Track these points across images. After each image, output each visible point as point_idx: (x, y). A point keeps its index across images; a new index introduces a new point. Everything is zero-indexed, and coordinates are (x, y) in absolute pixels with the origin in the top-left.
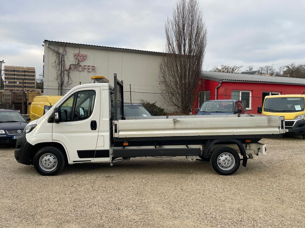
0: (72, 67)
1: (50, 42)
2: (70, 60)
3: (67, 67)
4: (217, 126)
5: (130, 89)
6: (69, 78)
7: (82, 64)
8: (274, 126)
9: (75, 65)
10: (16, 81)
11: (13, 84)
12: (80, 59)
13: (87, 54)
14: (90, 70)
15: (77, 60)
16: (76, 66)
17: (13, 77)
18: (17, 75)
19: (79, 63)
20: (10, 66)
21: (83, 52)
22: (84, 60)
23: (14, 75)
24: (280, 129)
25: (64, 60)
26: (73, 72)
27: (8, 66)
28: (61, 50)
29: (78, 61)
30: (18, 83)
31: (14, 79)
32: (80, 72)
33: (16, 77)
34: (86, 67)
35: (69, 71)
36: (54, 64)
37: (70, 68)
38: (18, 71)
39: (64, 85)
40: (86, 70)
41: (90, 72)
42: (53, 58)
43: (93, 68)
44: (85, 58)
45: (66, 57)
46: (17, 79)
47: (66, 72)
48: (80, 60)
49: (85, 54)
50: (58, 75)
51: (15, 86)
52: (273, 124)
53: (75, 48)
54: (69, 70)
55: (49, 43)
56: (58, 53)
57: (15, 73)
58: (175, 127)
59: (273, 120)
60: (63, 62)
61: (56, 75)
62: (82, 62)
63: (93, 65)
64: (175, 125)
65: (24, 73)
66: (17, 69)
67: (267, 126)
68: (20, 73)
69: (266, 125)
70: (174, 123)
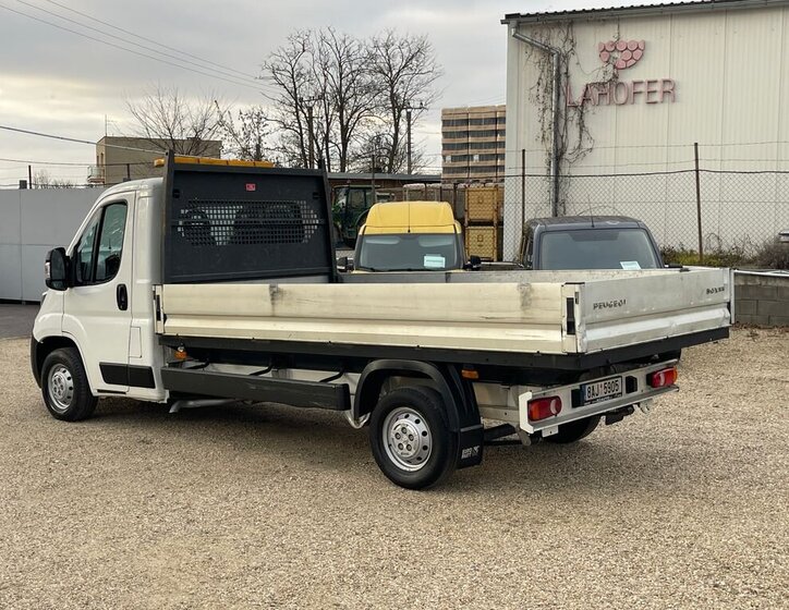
0: (595, 93)
1: (522, 20)
2: (586, 68)
3: (577, 96)
4: (374, 312)
5: (697, 160)
6: (581, 129)
7: (628, 78)
8: (544, 321)
9: (604, 84)
10: (470, 152)
11: (464, 164)
12: (621, 59)
13: (647, 40)
14: (657, 97)
15: (610, 67)
16: (608, 89)
17: (464, 140)
18: (474, 134)
19: (616, 76)
20: (456, 109)
21: (632, 34)
22: (633, 62)
23: (467, 133)
24: (565, 333)
25: (566, 73)
26: (597, 109)
27: (451, 110)
28: (557, 40)
29: (615, 67)
30: (476, 158)
31: (467, 145)
32: (622, 107)
33: (471, 140)
34: (642, 88)
35: (581, 109)
36: (534, 92)
37: (586, 99)
38: (478, 122)
39: (566, 156)
40: (642, 99)
41: (655, 103)
42: (532, 70)
43: (668, 88)
44: (637, 54)
45: (573, 60)
46: (474, 145)
47: (572, 113)
48: (622, 64)
49: (639, 40)
50: (546, 126)
51: (468, 169)
52: (538, 314)
53: (603, 25)
54: (582, 106)
55: (519, 23)
56: (547, 51)
57: (470, 128)
58: (273, 310)
59: (537, 298)
60: (563, 78)
61: (540, 125)
62: (628, 71)
63: (667, 78)
64: (273, 304)
65: (492, 127)
66: (475, 116)
67: (519, 321)
68: (482, 128)
69: (517, 315)
70: (273, 299)
